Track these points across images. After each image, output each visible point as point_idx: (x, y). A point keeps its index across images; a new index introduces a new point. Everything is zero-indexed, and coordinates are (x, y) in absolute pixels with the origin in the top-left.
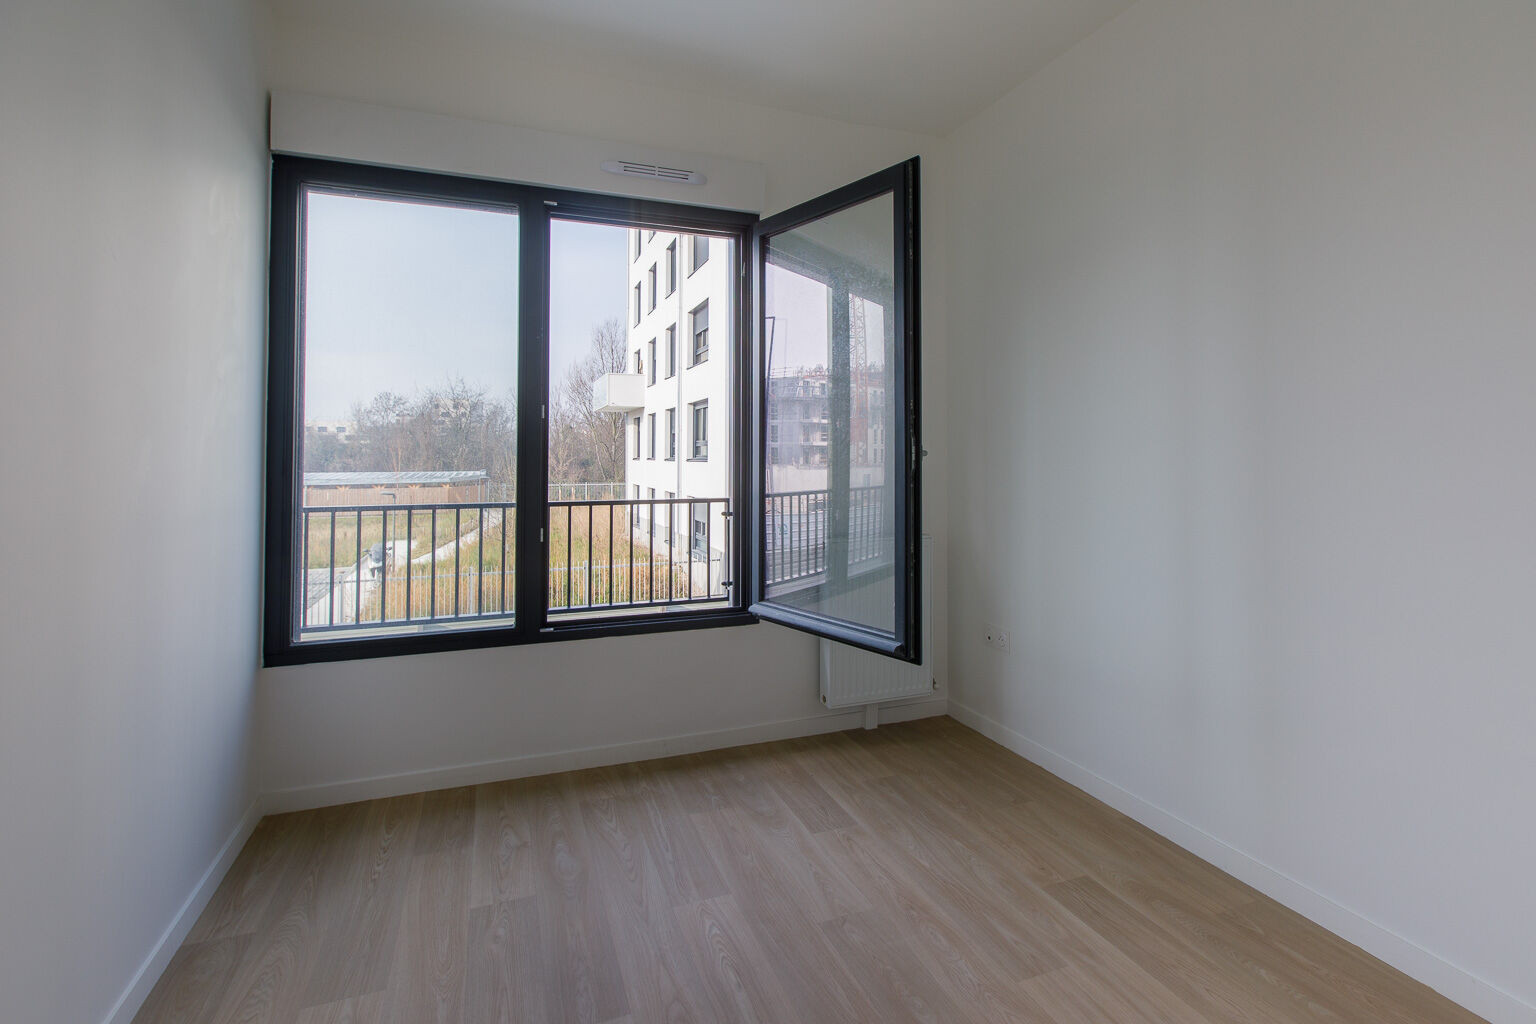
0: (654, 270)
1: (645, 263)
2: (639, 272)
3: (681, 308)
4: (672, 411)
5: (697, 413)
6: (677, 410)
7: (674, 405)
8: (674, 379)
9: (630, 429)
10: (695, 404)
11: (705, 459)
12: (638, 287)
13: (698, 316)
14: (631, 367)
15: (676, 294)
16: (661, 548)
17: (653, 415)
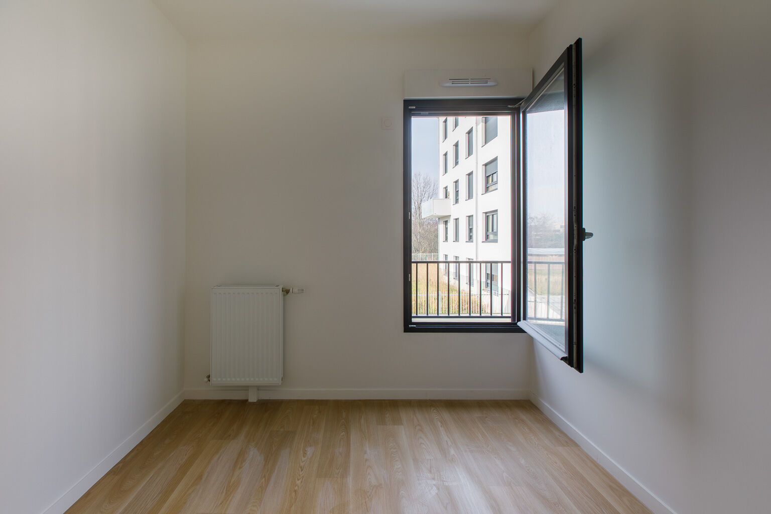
0: (456, 145)
1: (451, 140)
2: (447, 147)
3: (477, 163)
4: (470, 217)
5: (487, 217)
6: (474, 217)
7: (472, 213)
8: (473, 201)
9: (441, 227)
10: (486, 213)
11: (496, 241)
12: (446, 155)
13: (488, 166)
14: (441, 194)
15: (473, 157)
16: (464, 287)
17: (457, 219)
